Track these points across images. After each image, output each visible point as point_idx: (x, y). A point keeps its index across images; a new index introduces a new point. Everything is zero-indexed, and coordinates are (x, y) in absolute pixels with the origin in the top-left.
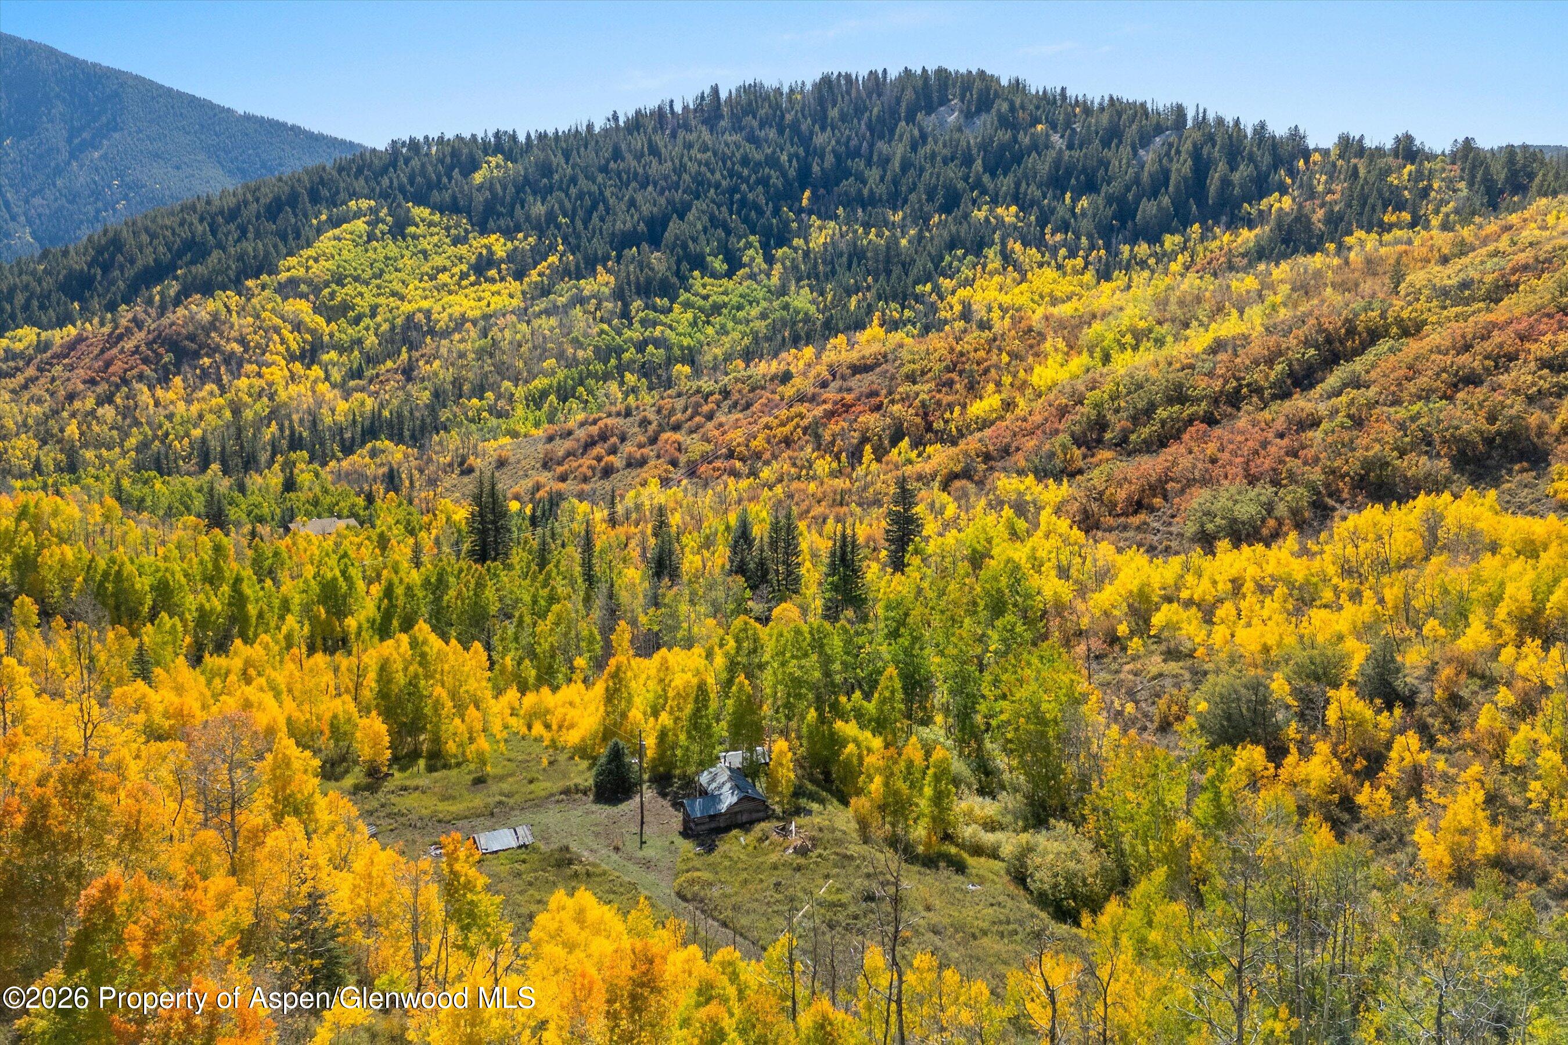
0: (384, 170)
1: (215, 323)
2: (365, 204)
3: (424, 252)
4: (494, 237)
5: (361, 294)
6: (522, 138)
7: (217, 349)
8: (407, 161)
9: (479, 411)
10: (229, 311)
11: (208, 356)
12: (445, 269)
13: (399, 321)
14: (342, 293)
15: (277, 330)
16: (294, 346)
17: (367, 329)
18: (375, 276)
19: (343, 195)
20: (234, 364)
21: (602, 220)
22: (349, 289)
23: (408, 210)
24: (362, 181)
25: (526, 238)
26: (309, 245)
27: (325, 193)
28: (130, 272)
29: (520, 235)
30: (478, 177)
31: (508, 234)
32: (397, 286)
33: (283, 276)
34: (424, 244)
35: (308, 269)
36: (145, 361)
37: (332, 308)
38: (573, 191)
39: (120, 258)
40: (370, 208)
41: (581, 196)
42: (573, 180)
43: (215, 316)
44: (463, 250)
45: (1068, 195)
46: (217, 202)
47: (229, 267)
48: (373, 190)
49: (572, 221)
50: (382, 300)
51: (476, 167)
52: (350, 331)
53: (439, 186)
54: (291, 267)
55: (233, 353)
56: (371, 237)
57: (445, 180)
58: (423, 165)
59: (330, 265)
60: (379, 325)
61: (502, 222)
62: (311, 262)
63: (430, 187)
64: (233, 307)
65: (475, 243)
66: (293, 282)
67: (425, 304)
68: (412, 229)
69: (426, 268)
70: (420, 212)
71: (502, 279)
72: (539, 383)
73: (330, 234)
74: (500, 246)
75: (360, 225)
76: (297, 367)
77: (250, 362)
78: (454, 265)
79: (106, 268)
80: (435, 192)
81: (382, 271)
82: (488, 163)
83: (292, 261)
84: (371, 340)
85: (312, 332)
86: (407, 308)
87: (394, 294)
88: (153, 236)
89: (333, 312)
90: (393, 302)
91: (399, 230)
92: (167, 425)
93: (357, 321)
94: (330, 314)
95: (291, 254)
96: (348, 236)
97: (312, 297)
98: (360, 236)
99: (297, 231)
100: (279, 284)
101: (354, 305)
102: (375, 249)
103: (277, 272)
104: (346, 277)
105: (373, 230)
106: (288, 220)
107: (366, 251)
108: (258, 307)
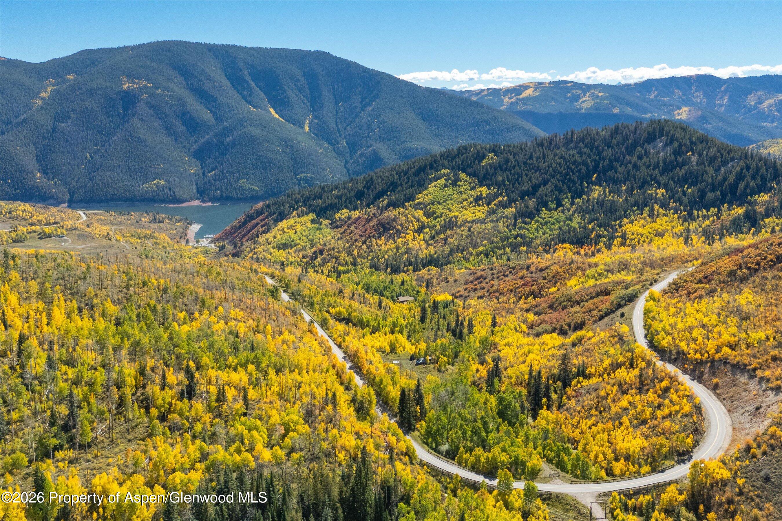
0: (455, 157)
1: (395, 220)
2: (446, 171)
3: (461, 192)
4: (484, 188)
6: (503, 146)
7: (395, 228)
8: (462, 154)
9: (460, 258)
10: (399, 214)
11: (392, 230)
12: (466, 200)
13: (448, 220)
14: (433, 208)
15: (412, 222)
17: (438, 222)
18: (444, 202)
19: (440, 167)
20: (399, 233)
21: (519, 184)
22: (435, 207)
23: (459, 175)
24: (447, 161)
26: (426, 189)
27: (435, 165)
28: (375, 192)
29: (492, 188)
30: (484, 162)
31: (488, 187)
32: (450, 206)
33: (416, 202)
34: (462, 189)
35: (424, 198)
36: (375, 230)
37: (429, 213)
38: (513, 171)
39: (372, 187)
40: (448, 173)
41: (515, 173)
42: (514, 167)
43: (395, 216)
44: (473, 192)
45: (686, 186)
46: (402, 166)
47: (401, 199)
48: (450, 166)
49: (510, 184)
50: (444, 211)
51: (484, 158)
52: (433, 222)
53: (470, 166)
54: (419, 198)
55: (399, 229)
56: (446, 186)
57: (473, 163)
58: (467, 157)
59: (431, 197)
60: (441, 221)
61: (487, 182)
62: (425, 196)
63: (468, 166)
64: (401, 213)
65: (477, 190)
66: (419, 203)
67: (457, 214)
68: (459, 183)
69: (460, 199)
70: (463, 176)
71: (483, 205)
72: (481, 249)
73: (433, 184)
74: (485, 192)
75: (442, 181)
76: (416, 234)
77: (403, 233)
78: (469, 198)
79: (368, 189)
80: (469, 168)
81: (446, 200)
82: (489, 156)
83: (420, 196)
84: (438, 227)
85: (422, 222)
86: (451, 215)
87: (448, 209)
88: (382, 179)
90: (448, 212)
91: (455, 184)
92: (379, 253)
93: (435, 219)
94: (428, 215)
95: (420, 193)
96: (438, 185)
97: (424, 209)
98: (442, 185)
99: (424, 180)
100: (415, 205)
101: (436, 213)
102: (446, 191)
103: (415, 200)
104: (435, 202)
105: (447, 183)
106: (422, 176)
107: (443, 191)
108: (407, 214)
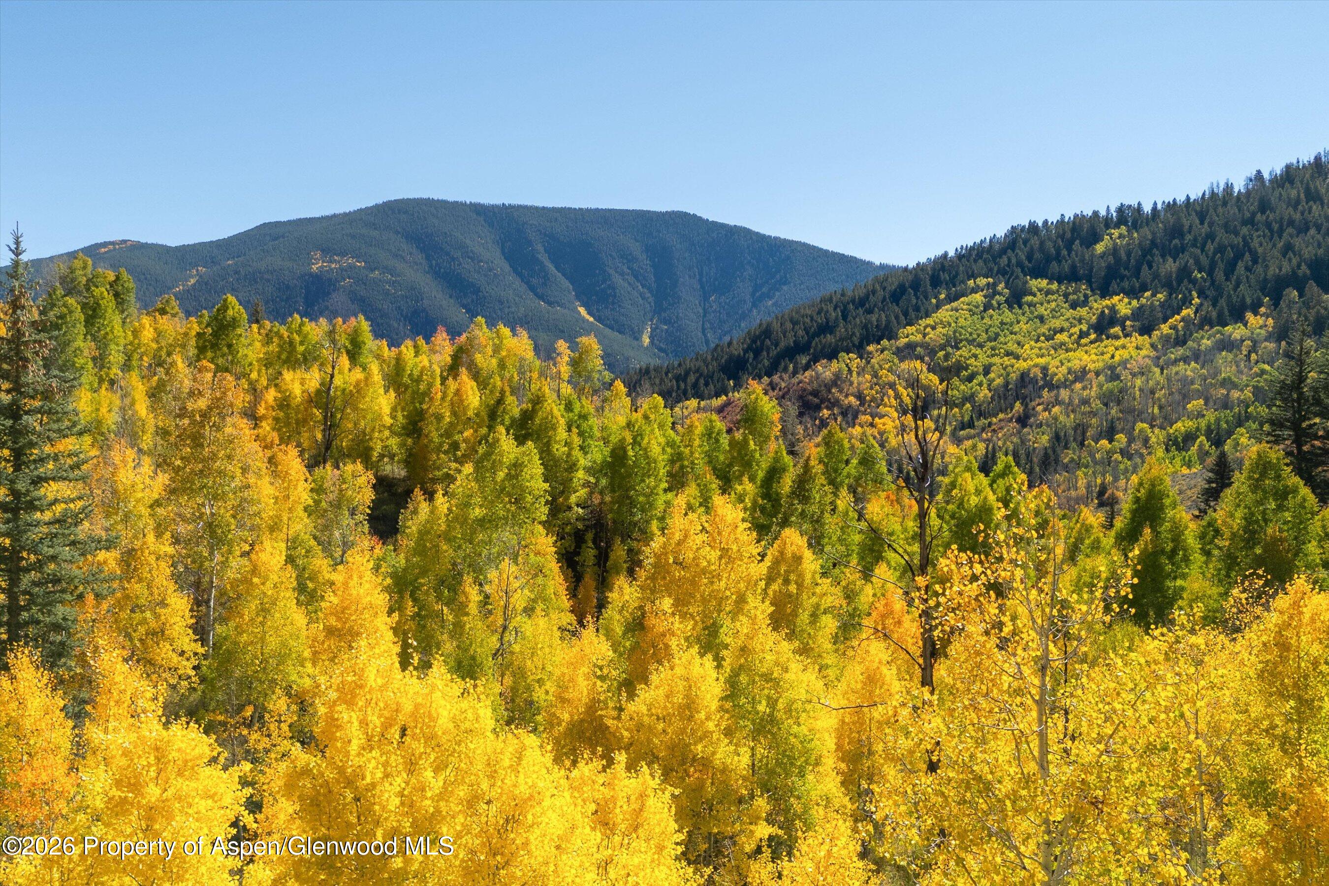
0: (1003, 251)
1: (837, 381)
2: (982, 281)
3: (1042, 319)
4: (1116, 299)
5: (975, 356)
6: (1147, 208)
7: (836, 403)
8: (1025, 242)
9: (1110, 453)
10: (850, 371)
11: (828, 408)
12: (1062, 330)
13: (1014, 376)
14: (956, 355)
15: (892, 386)
16: (907, 400)
17: (980, 384)
18: (990, 339)
19: (961, 277)
20: (850, 416)
21: (1248, 269)
22: (964, 352)
23: (1027, 282)
24: (980, 263)
25: (1154, 295)
26: (927, 315)
27: (945, 276)
28: (774, 353)
29: (1148, 294)
30: (1100, 248)
31: (1133, 293)
32: (1012, 347)
33: (903, 341)
34: (1041, 310)
35: (925, 335)
37: (946, 368)
38: (1210, 247)
39: (768, 342)
40: (988, 284)
41: (1221, 249)
42: (1211, 236)
43: (837, 376)
44: (1083, 312)
46: (850, 293)
47: (854, 334)
48: (991, 270)
49: (1210, 273)
50: (996, 360)
51: (1096, 238)
52: (963, 387)
53: (1058, 258)
54: (910, 334)
55: (850, 406)
56: (987, 307)
57: (1065, 252)
58: (1042, 243)
59: (947, 331)
60: (992, 381)
61: (1126, 284)
62: (928, 330)
63: (1048, 259)
64: (854, 369)
65: (1095, 305)
66: (911, 346)
67: (1042, 361)
68: (1029, 298)
69: (1044, 329)
70: (1035, 284)
71: (1126, 336)
72: (1181, 426)
73: (948, 307)
74: (1123, 306)
75: (978, 297)
76: (909, 419)
77: (864, 413)
78: (1073, 326)
79: (757, 353)
80: (1054, 264)
81: (997, 335)
82: (1111, 235)
83: (910, 329)
84: (984, 394)
85: (926, 388)
86: (1022, 365)
87: (1008, 354)
88: (794, 323)
89: (947, 373)
90: (1007, 361)
91: (1016, 299)
93: (970, 379)
94: (944, 374)
95: (911, 324)
96: (965, 307)
97: (927, 359)
98: (977, 307)
99: (917, 309)
100: (898, 348)
101: (968, 365)
102: (991, 317)
103: (896, 338)
104: (961, 341)
105: (989, 302)
106: (909, 300)
107: (983, 318)
108: (877, 366)
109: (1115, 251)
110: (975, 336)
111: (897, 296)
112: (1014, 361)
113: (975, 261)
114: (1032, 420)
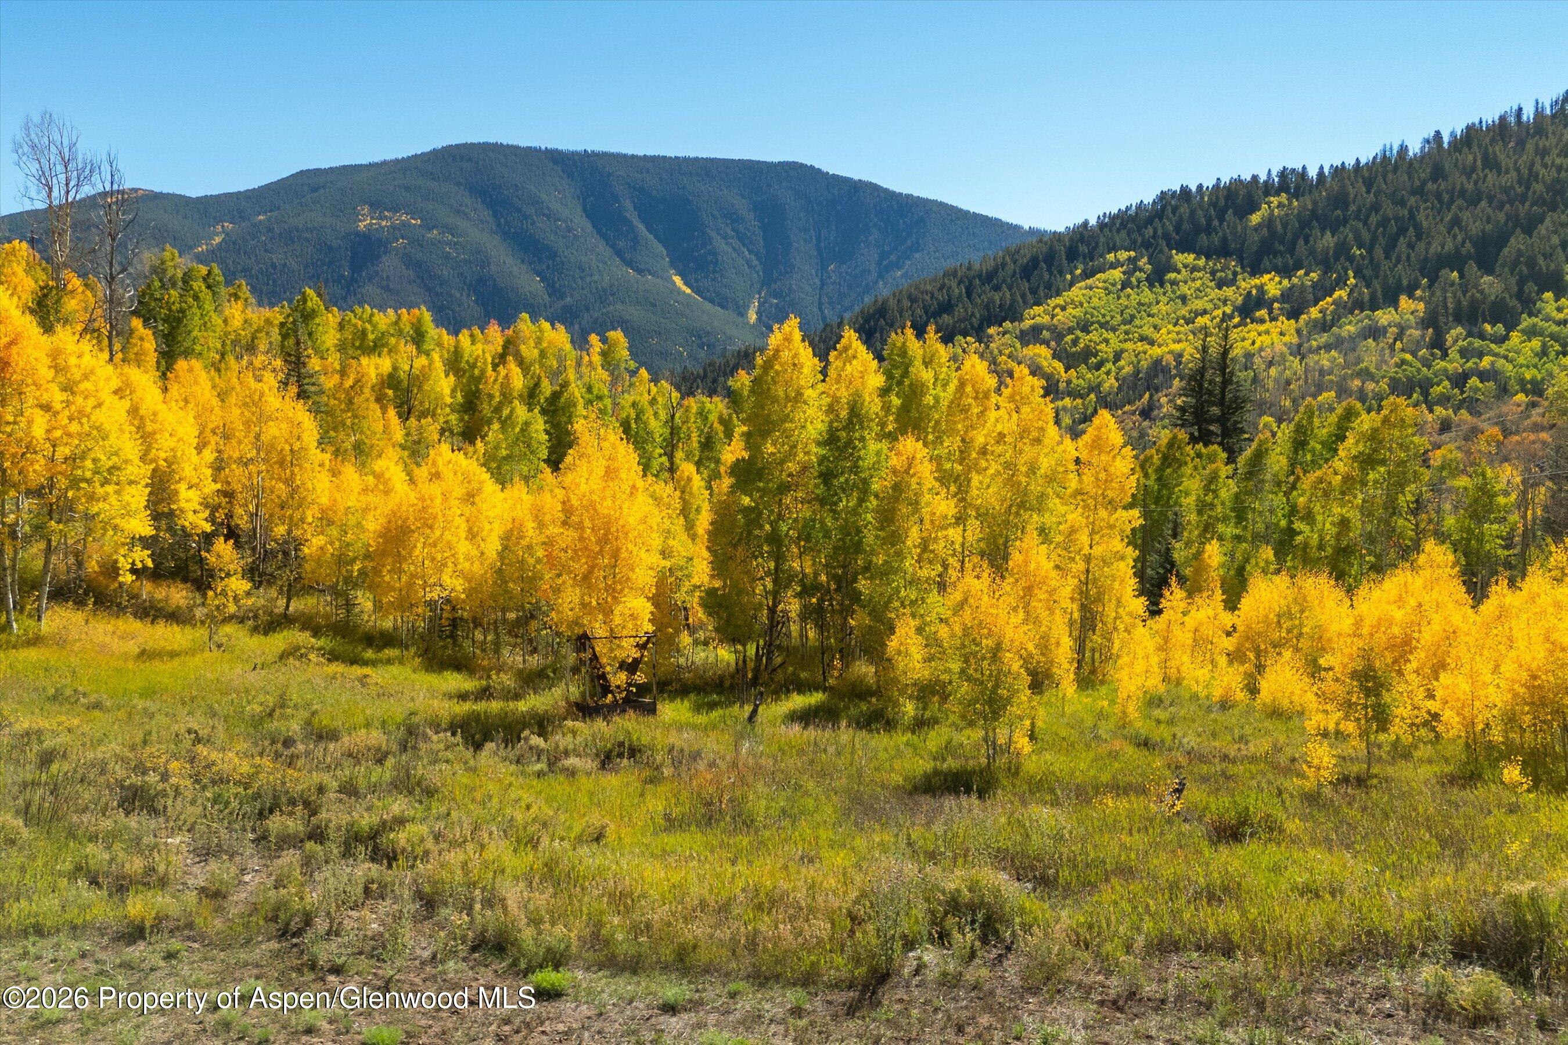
0: (1150, 221)
2: (1123, 255)
3: (1184, 299)
4: (1267, 277)
5: (1107, 341)
6: (1313, 173)
8: (1175, 210)
12: (1205, 312)
13: (1144, 364)
14: (1084, 339)
17: (1108, 373)
18: (1125, 322)
19: (1100, 249)
21: (1411, 246)
22: (1094, 336)
23: (1171, 257)
24: (1123, 234)
25: (1307, 274)
26: (1058, 294)
27: (1083, 248)
29: (1301, 272)
30: (1255, 219)
31: (1286, 272)
32: (1148, 331)
33: (1027, 323)
34: (1184, 289)
35: (1053, 316)
37: (1074, 354)
38: (1373, 219)
39: (882, 322)
40: (1129, 259)
41: (1384, 223)
42: (1376, 207)
44: (1229, 292)
46: (977, 266)
47: (973, 315)
48: (1134, 242)
49: (1370, 251)
50: (1129, 345)
51: (1254, 208)
52: (1089, 375)
53: (1209, 230)
54: (1036, 315)
56: (1125, 285)
57: (1216, 223)
58: (1193, 212)
59: (1078, 312)
60: (1121, 369)
61: (1279, 261)
62: (1058, 310)
63: (1197, 230)
65: (1243, 285)
66: (1036, 330)
67: (1177, 347)
68: (1172, 276)
69: (1184, 311)
70: (1181, 258)
71: (1273, 319)
73: (1083, 284)
74: (1273, 285)
75: (1117, 274)
78: (1216, 307)
80: (1203, 236)
81: (1133, 317)
82: (1269, 203)
83: (1037, 309)
84: (1110, 383)
85: (1049, 377)
86: (1156, 351)
87: (1142, 339)
88: (913, 300)
89: (1074, 359)
90: (1140, 346)
91: (1157, 278)
93: (1098, 367)
94: (1071, 360)
95: (1039, 304)
96: (1101, 285)
97: (1053, 343)
98: (1113, 285)
99: (1049, 286)
100: (1022, 331)
101: (1097, 352)
102: (1129, 296)
103: (1021, 319)
104: (1092, 323)
105: (1128, 279)
106: (1041, 276)
107: (1119, 298)
108: (996, 352)
109: (1269, 222)
110: (1108, 318)
111: (1028, 271)
112: (1147, 347)
113: (1118, 231)
114: (1156, 412)
